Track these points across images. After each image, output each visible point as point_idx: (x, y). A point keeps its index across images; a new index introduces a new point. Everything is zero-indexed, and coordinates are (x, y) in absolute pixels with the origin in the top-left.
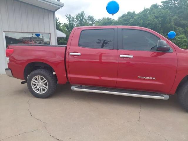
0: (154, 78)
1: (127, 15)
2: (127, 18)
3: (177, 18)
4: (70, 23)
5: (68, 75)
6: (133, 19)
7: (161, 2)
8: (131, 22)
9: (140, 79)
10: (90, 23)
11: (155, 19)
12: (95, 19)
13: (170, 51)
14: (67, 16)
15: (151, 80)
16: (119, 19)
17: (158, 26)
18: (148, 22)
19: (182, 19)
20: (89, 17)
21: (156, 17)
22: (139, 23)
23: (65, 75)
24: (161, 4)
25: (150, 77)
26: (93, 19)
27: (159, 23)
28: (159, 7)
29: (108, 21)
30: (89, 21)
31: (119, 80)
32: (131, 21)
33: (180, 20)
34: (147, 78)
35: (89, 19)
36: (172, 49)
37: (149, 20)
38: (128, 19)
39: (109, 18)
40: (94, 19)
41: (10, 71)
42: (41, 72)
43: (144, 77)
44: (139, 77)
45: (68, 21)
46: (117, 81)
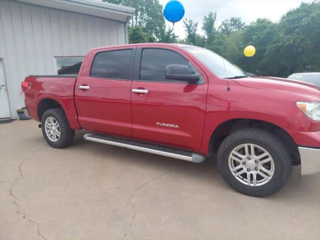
0: (177, 126)
1: (297, 11)
2: (296, 17)
4: (189, 34)
5: (79, 118)
6: (309, 18)
8: (303, 24)
9: (159, 127)
10: (235, 30)
12: (244, 24)
13: (200, 82)
14: (186, 22)
15: (172, 128)
16: (282, 20)
20: (232, 20)
23: (76, 118)
25: (171, 124)
26: (240, 24)
29: (259, 25)
30: (232, 27)
31: (135, 126)
32: (305, 21)
34: (167, 125)
35: (233, 23)
36: (203, 79)
38: (298, 18)
40: (242, 24)
43: (164, 124)
44: (158, 123)
45: (186, 31)
46: (132, 129)
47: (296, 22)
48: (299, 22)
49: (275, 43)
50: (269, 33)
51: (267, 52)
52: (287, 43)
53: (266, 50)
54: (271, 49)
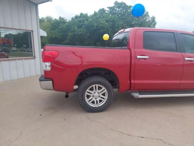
1: (80, 17)
3: (123, 23)
5: (132, 81)
6: (88, 21)
7: (108, 8)
8: (86, 24)
11: (106, 23)
17: (109, 30)
18: (101, 25)
19: (126, 25)
21: (107, 21)
22: (94, 25)
23: (129, 82)
24: (108, 9)
27: (110, 27)
28: (106, 12)
29: (61, 20)
32: (86, 23)
33: (125, 25)
37: (101, 24)
38: (82, 20)
39: (61, 18)
41: (51, 82)
42: (100, 80)
47: (82, 22)
48: (84, 23)
49: (72, 32)
50: (68, 26)
51: (69, 36)
52: (80, 33)
53: (68, 35)
54: (71, 35)
